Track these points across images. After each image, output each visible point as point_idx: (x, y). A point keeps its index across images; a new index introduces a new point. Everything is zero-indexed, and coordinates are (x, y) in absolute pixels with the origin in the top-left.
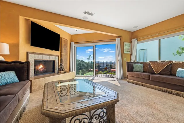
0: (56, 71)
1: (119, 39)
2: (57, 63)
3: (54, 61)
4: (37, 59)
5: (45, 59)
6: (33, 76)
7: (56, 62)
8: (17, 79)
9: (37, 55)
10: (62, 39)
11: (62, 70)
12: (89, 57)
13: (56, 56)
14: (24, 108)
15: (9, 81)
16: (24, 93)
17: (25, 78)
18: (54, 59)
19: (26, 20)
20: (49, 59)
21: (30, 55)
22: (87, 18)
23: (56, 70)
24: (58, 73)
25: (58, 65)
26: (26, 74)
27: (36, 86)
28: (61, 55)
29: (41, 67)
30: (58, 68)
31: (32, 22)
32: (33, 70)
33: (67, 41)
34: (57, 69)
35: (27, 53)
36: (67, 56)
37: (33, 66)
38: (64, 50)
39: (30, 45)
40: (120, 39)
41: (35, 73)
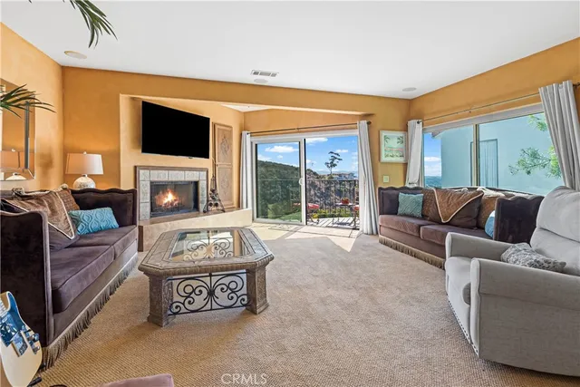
0: (202, 207)
1: (364, 123)
2: (205, 187)
3: (196, 184)
4: (156, 180)
5: (174, 179)
6: (148, 217)
7: (202, 185)
8: (115, 223)
9: (156, 172)
10: (217, 127)
11: (216, 205)
12: (333, 160)
13: (201, 170)
14: (126, 274)
15: (103, 225)
16: (124, 247)
17: (128, 221)
18: (195, 179)
19: (133, 99)
20: (183, 179)
21: (141, 172)
22: (266, 81)
23: (200, 205)
24: (206, 212)
25: (205, 191)
26: (130, 214)
27: (151, 237)
28: (215, 166)
29: (169, 198)
30: (206, 199)
31: (143, 102)
32: (149, 205)
33: (231, 132)
34: (203, 201)
35: (135, 167)
36: (231, 169)
37: (149, 195)
38: (221, 155)
39: (141, 151)
40: (369, 123)
41: (152, 210)
